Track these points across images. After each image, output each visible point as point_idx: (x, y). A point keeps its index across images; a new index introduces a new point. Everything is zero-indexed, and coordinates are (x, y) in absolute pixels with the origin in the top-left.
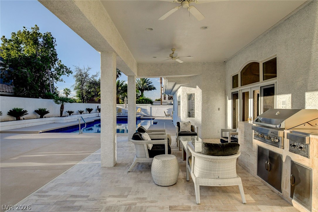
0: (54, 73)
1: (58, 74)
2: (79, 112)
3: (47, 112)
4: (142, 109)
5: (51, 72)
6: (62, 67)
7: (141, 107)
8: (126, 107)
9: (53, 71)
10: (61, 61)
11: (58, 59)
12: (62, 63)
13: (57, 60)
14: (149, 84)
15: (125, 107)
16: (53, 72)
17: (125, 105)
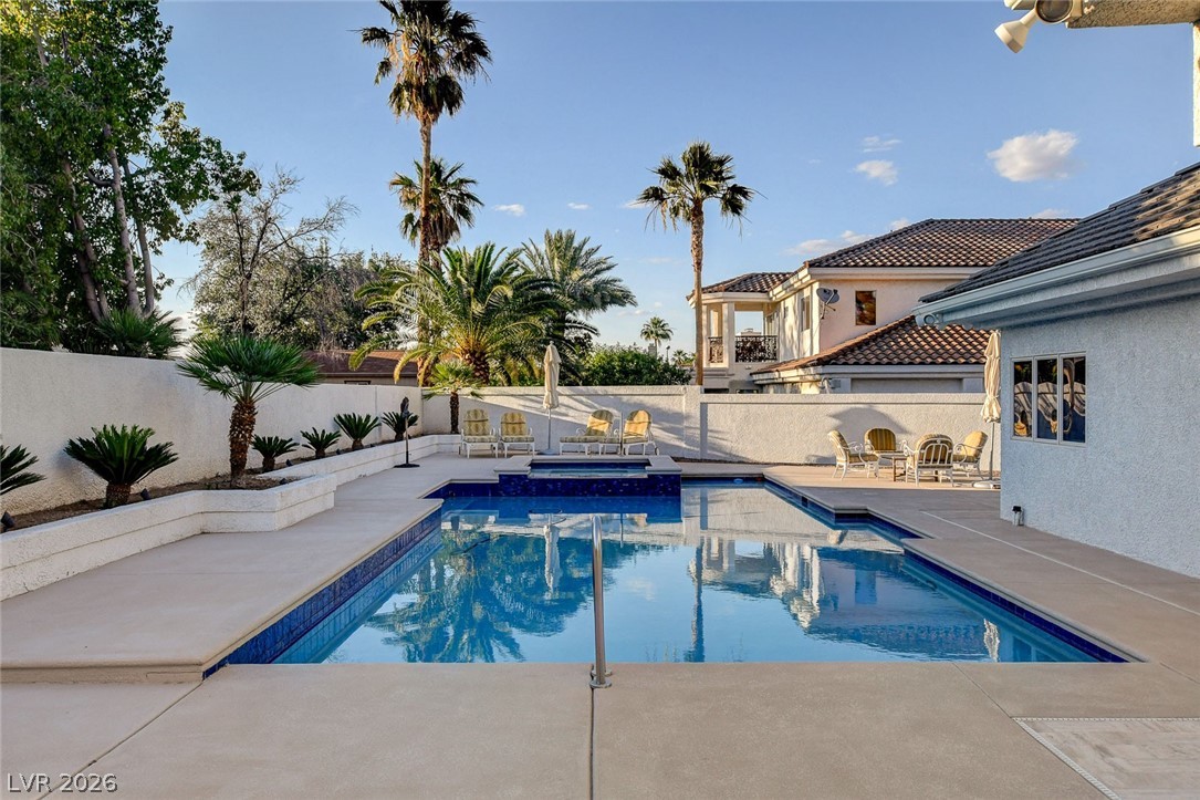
0: (147, 181)
1: (177, 193)
2: (306, 441)
3: (159, 457)
4: (656, 416)
5: (128, 177)
6: (189, 145)
7: (649, 401)
8: (553, 406)
9: (140, 172)
10: (181, 106)
11: (167, 93)
12: (186, 125)
13: (162, 102)
14: (598, 272)
15: (545, 406)
16: (141, 179)
17: (545, 391)
